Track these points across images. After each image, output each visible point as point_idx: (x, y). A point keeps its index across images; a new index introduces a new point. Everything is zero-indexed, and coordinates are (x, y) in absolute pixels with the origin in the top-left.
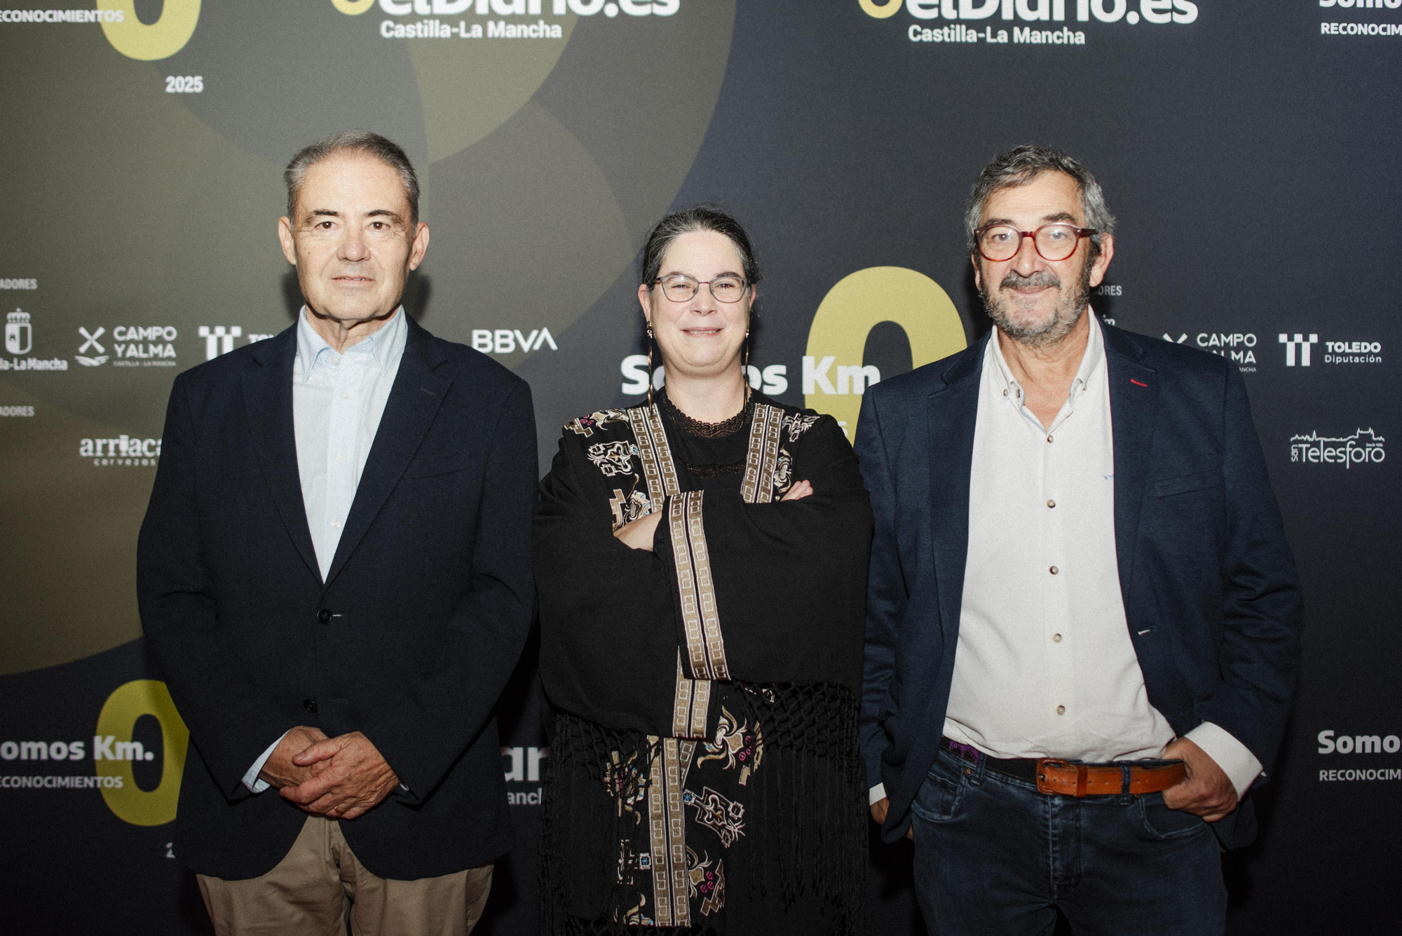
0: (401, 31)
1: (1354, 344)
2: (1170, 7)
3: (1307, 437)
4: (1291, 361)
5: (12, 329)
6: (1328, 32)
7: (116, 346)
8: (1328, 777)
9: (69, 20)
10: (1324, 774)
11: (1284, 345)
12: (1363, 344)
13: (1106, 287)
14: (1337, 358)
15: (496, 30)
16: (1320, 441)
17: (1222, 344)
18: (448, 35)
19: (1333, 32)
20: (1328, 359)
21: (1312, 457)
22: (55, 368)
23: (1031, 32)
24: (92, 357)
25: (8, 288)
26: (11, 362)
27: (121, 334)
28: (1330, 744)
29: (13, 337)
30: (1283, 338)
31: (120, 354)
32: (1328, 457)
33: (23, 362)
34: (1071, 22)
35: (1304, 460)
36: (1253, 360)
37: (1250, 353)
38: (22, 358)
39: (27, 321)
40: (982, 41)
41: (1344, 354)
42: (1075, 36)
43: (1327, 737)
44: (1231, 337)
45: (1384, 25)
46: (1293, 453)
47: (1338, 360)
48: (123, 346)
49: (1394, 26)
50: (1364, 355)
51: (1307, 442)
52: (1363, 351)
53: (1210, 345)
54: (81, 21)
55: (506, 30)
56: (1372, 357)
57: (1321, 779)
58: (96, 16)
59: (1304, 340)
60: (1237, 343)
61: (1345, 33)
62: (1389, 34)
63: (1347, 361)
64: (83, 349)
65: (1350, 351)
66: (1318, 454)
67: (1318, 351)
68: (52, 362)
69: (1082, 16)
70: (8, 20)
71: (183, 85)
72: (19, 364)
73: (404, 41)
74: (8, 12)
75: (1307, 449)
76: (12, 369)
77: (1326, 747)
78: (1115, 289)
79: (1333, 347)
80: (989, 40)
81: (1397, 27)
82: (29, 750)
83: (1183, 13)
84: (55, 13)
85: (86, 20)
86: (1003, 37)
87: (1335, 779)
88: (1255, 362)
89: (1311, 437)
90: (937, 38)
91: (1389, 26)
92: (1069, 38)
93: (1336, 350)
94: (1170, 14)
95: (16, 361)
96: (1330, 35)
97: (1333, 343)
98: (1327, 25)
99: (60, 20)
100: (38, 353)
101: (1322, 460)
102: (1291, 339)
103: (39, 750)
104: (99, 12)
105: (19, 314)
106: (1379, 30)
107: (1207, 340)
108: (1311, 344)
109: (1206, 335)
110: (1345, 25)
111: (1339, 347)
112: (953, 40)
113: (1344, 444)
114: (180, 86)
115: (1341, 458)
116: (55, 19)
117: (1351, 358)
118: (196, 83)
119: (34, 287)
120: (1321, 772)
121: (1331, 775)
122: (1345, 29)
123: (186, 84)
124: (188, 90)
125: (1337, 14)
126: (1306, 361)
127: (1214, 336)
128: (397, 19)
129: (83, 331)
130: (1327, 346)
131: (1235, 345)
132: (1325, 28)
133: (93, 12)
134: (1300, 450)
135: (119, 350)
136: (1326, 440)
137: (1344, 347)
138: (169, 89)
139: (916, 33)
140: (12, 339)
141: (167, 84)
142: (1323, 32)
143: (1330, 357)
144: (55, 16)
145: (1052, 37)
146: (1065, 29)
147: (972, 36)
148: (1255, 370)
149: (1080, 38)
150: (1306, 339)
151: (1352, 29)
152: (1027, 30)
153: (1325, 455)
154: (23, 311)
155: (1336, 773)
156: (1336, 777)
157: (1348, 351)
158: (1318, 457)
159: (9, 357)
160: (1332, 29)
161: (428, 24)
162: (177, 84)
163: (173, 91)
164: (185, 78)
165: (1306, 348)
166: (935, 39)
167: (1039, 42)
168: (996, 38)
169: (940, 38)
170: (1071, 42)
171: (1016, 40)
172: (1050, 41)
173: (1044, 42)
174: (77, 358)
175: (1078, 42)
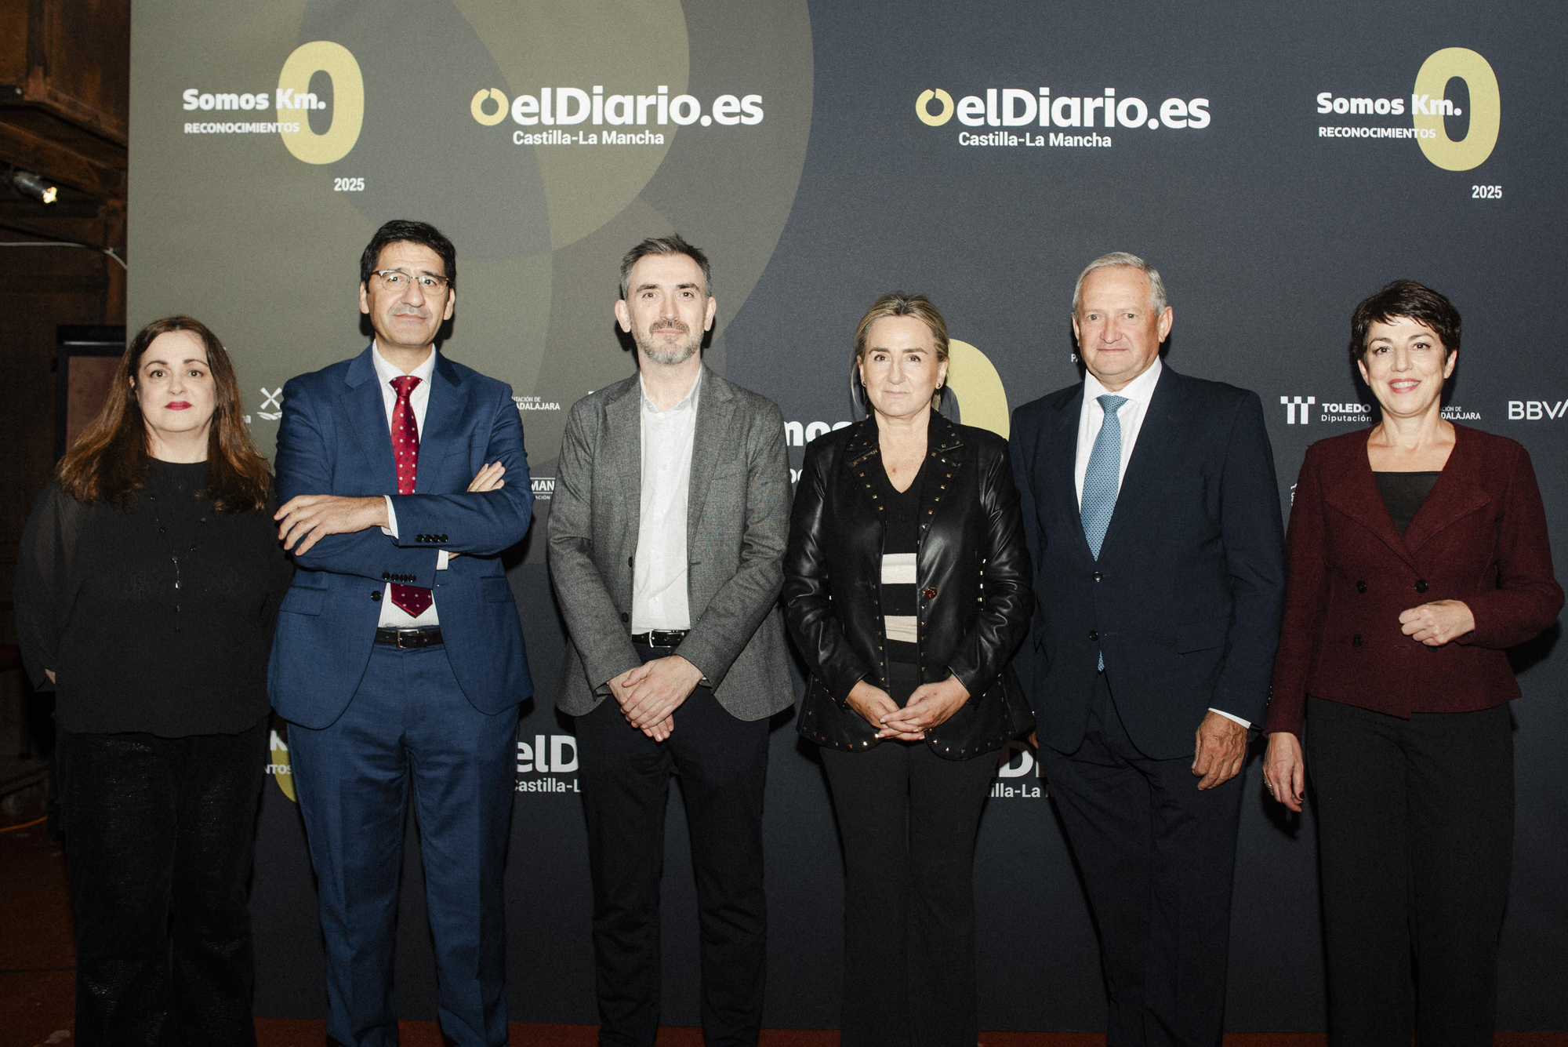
0: (529, 140)
1: (1347, 405)
2: (1186, 114)
4: (1291, 420)
6: (1325, 135)
9: (254, 131)
11: (1285, 406)
12: (1355, 405)
14: (1333, 417)
15: (608, 138)
18: (569, 142)
19: (1329, 135)
20: (1324, 418)
23: (1064, 137)
24: (272, 413)
30: (1284, 400)
34: (1099, 127)
40: (1022, 145)
41: (1338, 414)
42: (1103, 141)
45: (1375, 129)
47: (1333, 419)
49: (1383, 130)
50: (1356, 414)
52: (1355, 411)
54: (265, 131)
55: (617, 138)
56: (1363, 417)
58: (277, 127)
59: (1303, 402)
61: (1340, 136)
62: (1379, 136)
63: (1341, 420)
64: (264, 406)
65: (1344, 411)
67: (1315, 411)
69: (1109, 122)
70: (204, 131)
71: (348, 186)
73: (531, 148)
74: (204, 124)
79: (1329, 407)
80: (1028, 144)
81: (1386, 130)
83: (1198, 119)
84: (243, 125)
85: (269, 131)
86: (1040, 141)
90: (984, 142)
91: (1379, 129)
92: (1097, 141)
93: (1332, 410)
94: (1186, 120)
96: (1327, 137)
97: (1328, 405)
98: (1324, 129)
99: (247, 131)
102: (1291, 400)
104: (279, 124)
106: (1370, 133)
108: (1309, 405)
110: (1340, 128)
111: (1334, 408)
112: (997, 144)
114: (346, 187)
116: (243, 131)
117: (1344, 417)
118: (359, 184)
122: (1340, 132)
123: (351, 184)
124: (352, 189)
125: (1333, 119)
126: (1304, 420)
128: (526, 129)
129: (264, 391)
130: (1324, 407)
132: (1322, 132)
133: (274, 124)
137: (1339, 408)
138: (337, 189)
139: (965, 139)
141: (336, 184)
142: (1320, 135)
143: (1326, 416)
144: (243, 128)
145: (1083, 141)
146: (1094, 134)
147: (1014, 141)
149: (1107, 142)
150: (1304, 401)
151: (1346, 132)
152: (1061, 135)
157: (1341, 411)
160: (1329, 132)
161: (552, 133)
162: (343, 184)
163: (340, 189)
164: (349, 178)
165: (1305, 409)
166: (981, 143)
167: (1072, 145)
168: (1034, 142)
169: (986, 143)
170: (1100, 145)
171: (1051, 144)
172: (1081, 145)
173: (1076, 145)
174: (259, 413)
175: (1105, 145)
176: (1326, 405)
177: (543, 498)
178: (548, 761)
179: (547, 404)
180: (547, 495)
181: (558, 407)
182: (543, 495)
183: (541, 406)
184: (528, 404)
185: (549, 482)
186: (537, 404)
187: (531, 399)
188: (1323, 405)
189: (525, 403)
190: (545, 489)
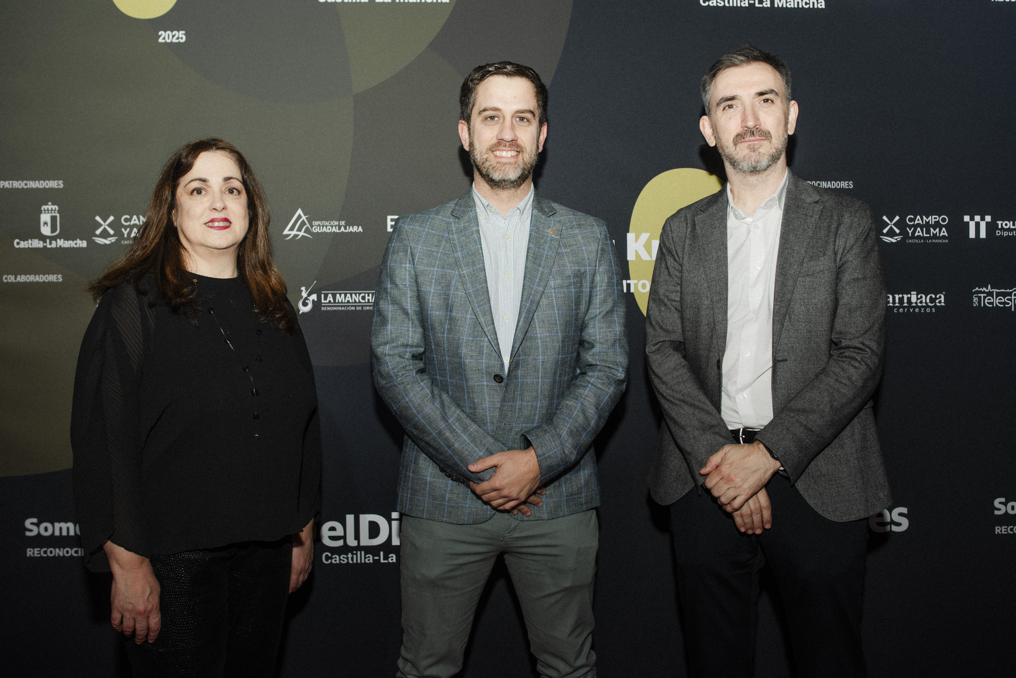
3: (984, 289)
4: (972, 235)
5: (45, 218)
7: (123, 230)
8: (1001, 531)
10: (998, 529)
11: (968, 223)
13: (842, 182)
14: (1005, 232)
16: (993, 291)
17: (924, 223)
18: (367, 1)
20: (998, 233)
21: (988, 303)
22: (78, 246)
24: (105, 238)
25: (42, 187)
26: (45, 242)
27: (126, 220)
28: (1002, 507)
29: (46, 223)
30: (967, 218)
31: (126, 236)
32: (999, 303)
33: (54, 242)
35: (982, 306)
36: (946, 234)
37: (944, 229)
38: (52, 238)
39: (56, 212)
40: (752, 6)
41: (1009, 230)
42: (817, 3)
43: (1000, 503)
44: (930, 217)
46: (974, 301)
47: (1005, 234)
48: (128, 229)
51: (984, 292)
53: (915, 223)
57: (996, 533)
59: (981, 220)
60: (934, 221)
63: (1012, 234)
64: (98, 232)
65: (1014, 227)
66: (992, 301)
67: (991, 227)
68: (75, 242)
71: (171, 37)
72: (50, 244)
73: (334, 5)
75: (985, 298)
76: (45, 247)
77: (999, 510)
78: (848, 183)
79: (1002, 224)
80: (757, 5)
82: (61, 529)
86: (767, 3)
87: (1006, 533)
88: (947, 235)
89: (987, 289)
90: (720, 3)
92: (814, 3)
93: (1004, 226)
95: (48, 241)
97: (1002, 222)
100: (65, 235)
101: (995, 305)
102: (972, 219)
103: (68, 529)
105: (50, 206)
107: (914, 220)
108: (987, 222)
109: (913, 217)
111: (1006, 225)
112: (731, 5)
113: (1010, 294)
114: (169, 39)
115: (1009, 304)
117: (1014, 232)
118: (180, 36)
119: (62, 186)
120: (997, 528)
121: (1003, 530)
123: (173, 36)
124: (175, 40)
126: (983, 235)
127: (918, 217)
129: (98, 218)
130: (998, 224)
131: (933, 223)
134: (980, 298)
135: (126, 233)
136: (997, 291)
137: (1010, 225)
138: (161, 40)
139: (705, 0)
140: (46, 225)
141: (160, 36)
143: (1000, 232)
145: (802, 3)
147: (745, 3)
148: (947, 241)
150: (983, 219)
153: (997, 301)
154: (53, 204)
155: (1007, 529)
156: (1007, 531)
157: (1012, 227)
158: (992, 303)
159: (43, 238)
162: (166, 37)
163: (164, 41)
164: (172, 32)
165: (983, 225)
166: (718, 4)
167: (793, 7)
168: (762, 4)
169: (722, 4)
170: (816, 7)
171: (776, 6)
172: (800, 6)
173: (796, 6)
174: (94, 238)
175: (820, 7)
176: (999, 223)
177: (348, 308)
178: (357, 536)
179: (351, 227)
180: (352, 306)
181: (360, 229)
182: (349, 306)
183: (346, 229)
184: (334, 227)
185: (354, 295)
186: (343, 227)
187: (336, 223)
188: (998, 222)
189: (332, 226)
190: (351, 301)
